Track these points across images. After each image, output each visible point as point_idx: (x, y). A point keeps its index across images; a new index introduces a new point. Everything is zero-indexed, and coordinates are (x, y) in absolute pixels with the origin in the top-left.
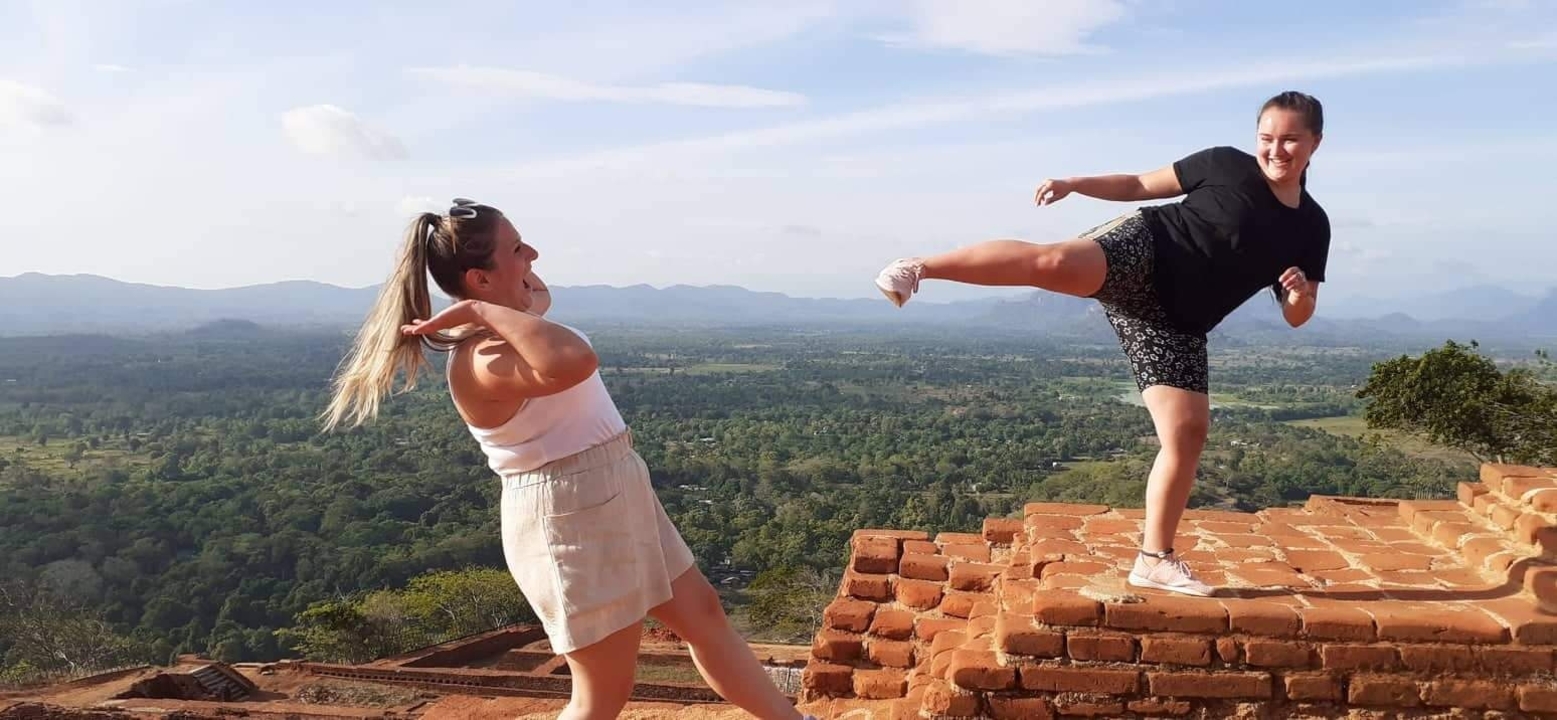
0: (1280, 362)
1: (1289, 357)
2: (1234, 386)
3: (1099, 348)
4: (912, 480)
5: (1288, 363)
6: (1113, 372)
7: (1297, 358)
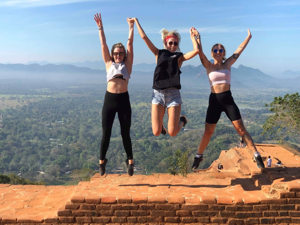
0: (261, 93)
1: (264, 92)
2: (246, 102)
3: (201, 88)
4: (135, 136)
5: (264, 93)
6: (205, 97)
7: (267, 92)
